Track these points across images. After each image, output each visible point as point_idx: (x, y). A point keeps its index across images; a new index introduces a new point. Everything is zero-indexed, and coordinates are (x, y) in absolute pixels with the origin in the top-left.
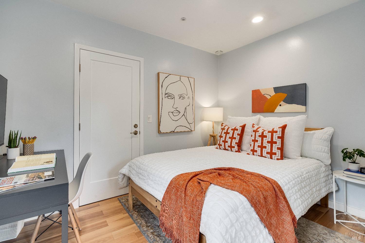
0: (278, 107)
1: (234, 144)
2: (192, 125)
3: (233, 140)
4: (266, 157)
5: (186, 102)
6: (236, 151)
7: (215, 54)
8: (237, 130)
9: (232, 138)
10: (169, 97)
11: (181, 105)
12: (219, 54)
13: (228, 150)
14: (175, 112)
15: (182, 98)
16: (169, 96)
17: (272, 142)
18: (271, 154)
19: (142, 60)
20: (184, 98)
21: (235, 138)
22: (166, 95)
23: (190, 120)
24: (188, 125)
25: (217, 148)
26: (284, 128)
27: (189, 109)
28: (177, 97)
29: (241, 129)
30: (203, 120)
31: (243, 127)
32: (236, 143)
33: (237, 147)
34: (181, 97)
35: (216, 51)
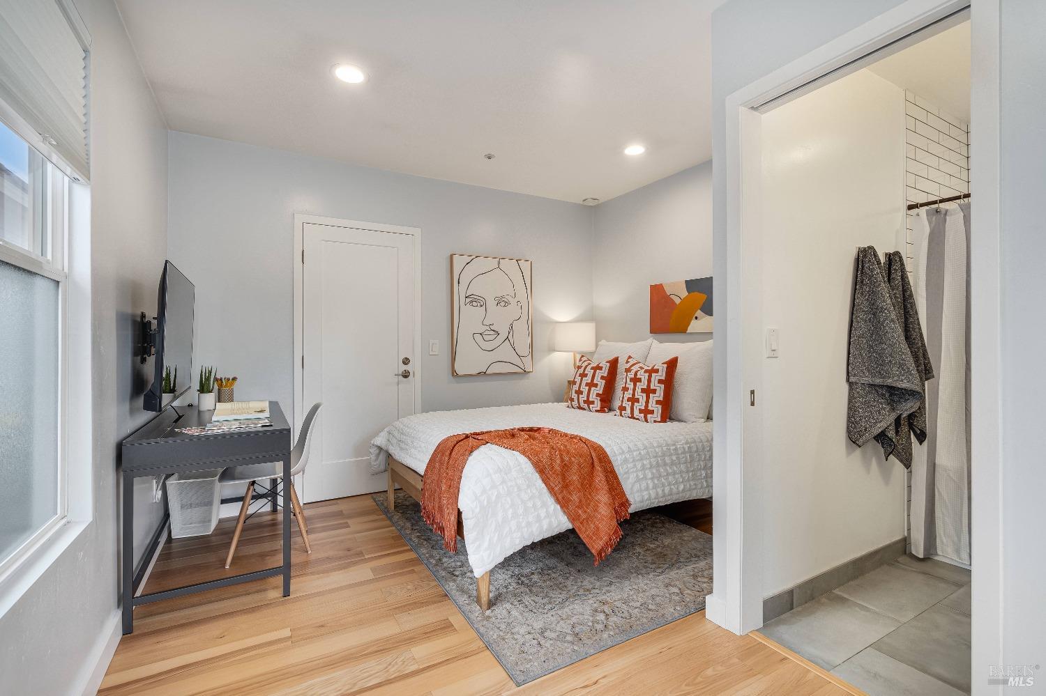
0: (694, 322)
1: (594, 396)
2: (527, 360)
3: (593, 389)
4: (638, 419)
5: (512, 311)
6: (597, 411)
7: (581, 203)
8: (601, 368)
9: (592, 385)
10: (475, 304)
11: (500, 318)
12: (591, 203)
13: (584, 409)
14: (487, 333)
15: (503, 304)
16: (473, 300)
17: (648, 391)
18: (646, 412)
19: (417, 232)
20: (507, 303)
21: (596, 385)
22: (468, 300)
23: (523, 349)
24: (517, 360)
25: (568, 407)
26: (672, 364)
27: (520, 328)
28: (491, 303)
29: (608, 368)
30: (554, 350)
31: (614, 363)
32: (598, 395)
33: (599, 402)
34: (501, 301)
35: (584, 198)
